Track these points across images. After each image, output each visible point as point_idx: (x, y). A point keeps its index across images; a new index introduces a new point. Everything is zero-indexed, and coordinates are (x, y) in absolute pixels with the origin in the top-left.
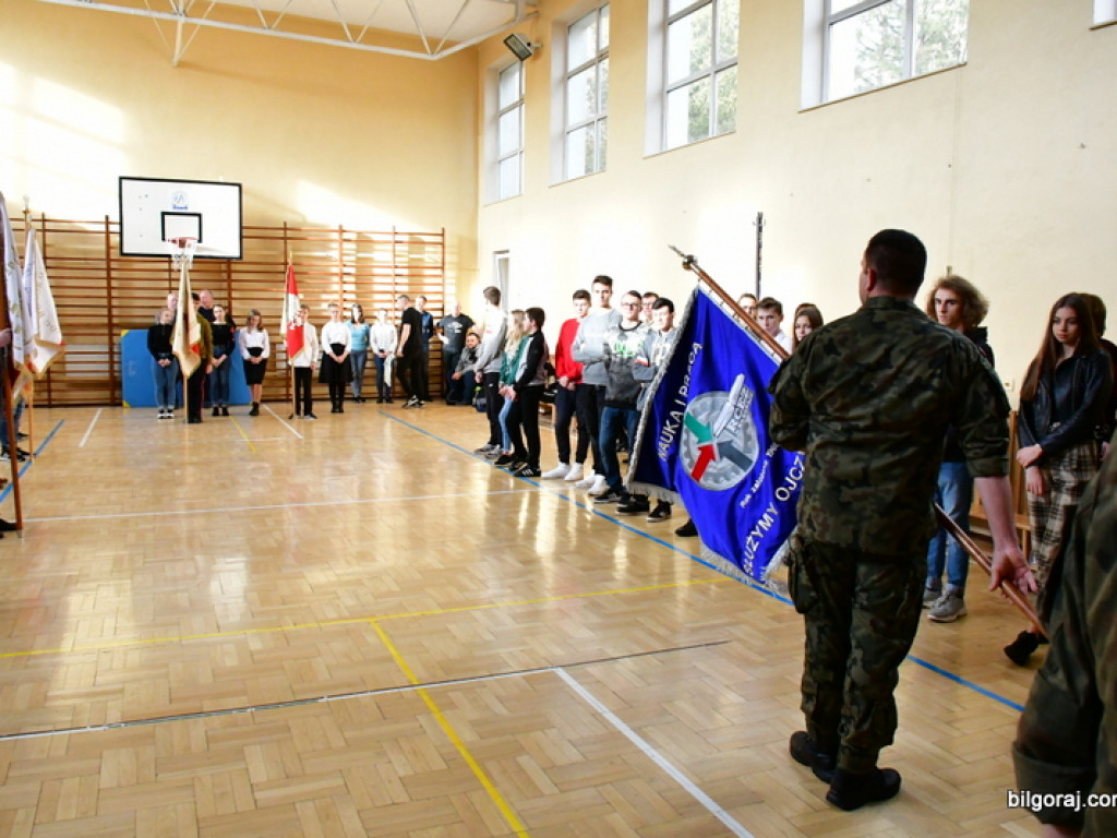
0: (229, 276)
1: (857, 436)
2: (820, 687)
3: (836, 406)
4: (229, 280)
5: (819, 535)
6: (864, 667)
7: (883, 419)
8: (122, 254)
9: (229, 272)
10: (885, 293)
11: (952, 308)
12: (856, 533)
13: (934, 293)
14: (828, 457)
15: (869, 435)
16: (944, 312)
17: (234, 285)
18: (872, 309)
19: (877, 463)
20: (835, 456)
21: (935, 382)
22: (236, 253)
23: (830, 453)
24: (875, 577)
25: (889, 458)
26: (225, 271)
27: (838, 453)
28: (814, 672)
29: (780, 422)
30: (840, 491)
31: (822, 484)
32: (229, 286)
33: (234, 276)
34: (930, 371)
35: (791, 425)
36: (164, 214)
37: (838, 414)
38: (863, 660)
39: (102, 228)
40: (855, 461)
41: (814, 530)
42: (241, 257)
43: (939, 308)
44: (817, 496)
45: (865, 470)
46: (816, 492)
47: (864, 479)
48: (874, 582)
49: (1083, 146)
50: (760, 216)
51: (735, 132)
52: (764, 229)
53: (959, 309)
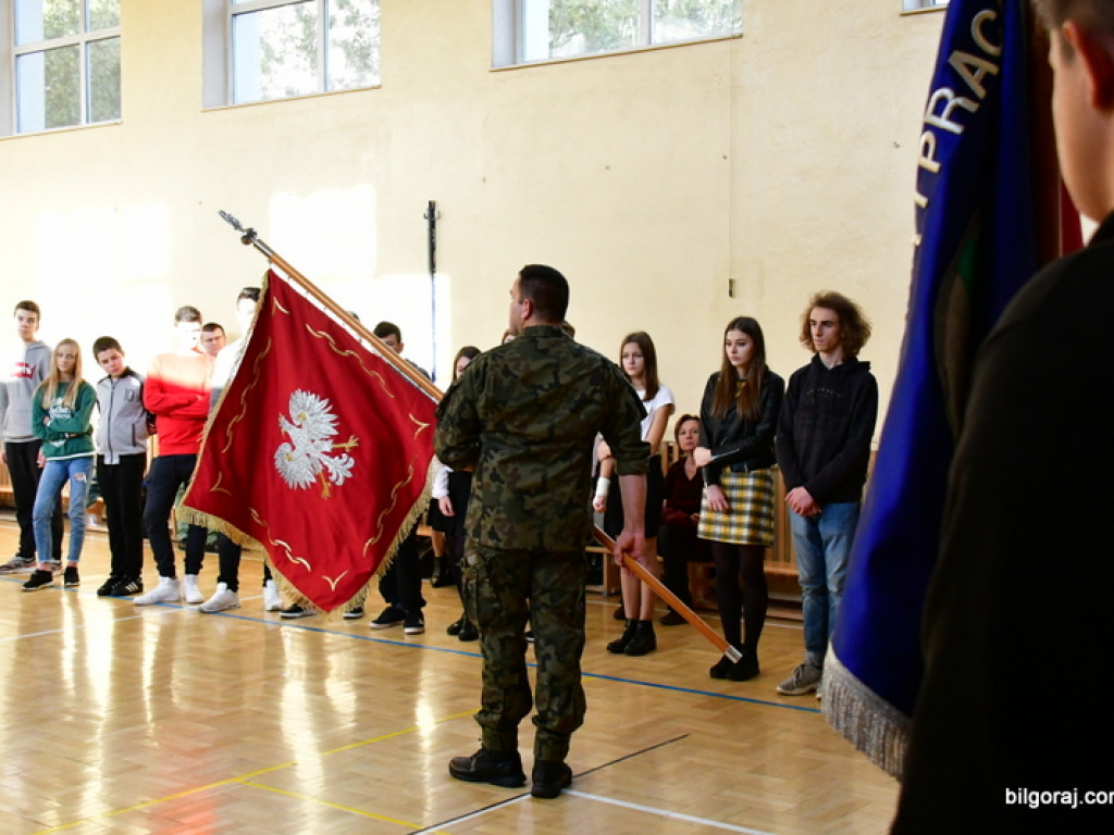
1: (534, 448)
2: (506, 693)
3: (516, 423)
5: (505, 545)
6: (558, 659)
7: (558, 432)
10: (543, 323)
11: (829, 331)
12: (540, 536)
13: (809, 313)
14: (509, 471)
15: (545, 447)
16: (819, 335)
18: (534, 338)
19: (552, 472)
20: (516, 470)
21: (597, 397)
23: (511, 467)
24: (556, 577)
25: (561, 466)
27: (517, 465)
28: (500, 680)
29: (454, 444)
30: (523, 500)
31: (506, 495)
34: (592, 388)
35: (463, 446)
37: (517, 430)
38: (557, 653)
40: (534, 472)
41: (499, 540)
43: (814, 330)
44: (502, 508)
45: (544, 480)
46: (499, 504)
47: (542, 487)
48: (555, 583)
49: (897, 146)
50: (432, 207)
51: (379, 87)
52: (438, 224)
53: (838, 334)
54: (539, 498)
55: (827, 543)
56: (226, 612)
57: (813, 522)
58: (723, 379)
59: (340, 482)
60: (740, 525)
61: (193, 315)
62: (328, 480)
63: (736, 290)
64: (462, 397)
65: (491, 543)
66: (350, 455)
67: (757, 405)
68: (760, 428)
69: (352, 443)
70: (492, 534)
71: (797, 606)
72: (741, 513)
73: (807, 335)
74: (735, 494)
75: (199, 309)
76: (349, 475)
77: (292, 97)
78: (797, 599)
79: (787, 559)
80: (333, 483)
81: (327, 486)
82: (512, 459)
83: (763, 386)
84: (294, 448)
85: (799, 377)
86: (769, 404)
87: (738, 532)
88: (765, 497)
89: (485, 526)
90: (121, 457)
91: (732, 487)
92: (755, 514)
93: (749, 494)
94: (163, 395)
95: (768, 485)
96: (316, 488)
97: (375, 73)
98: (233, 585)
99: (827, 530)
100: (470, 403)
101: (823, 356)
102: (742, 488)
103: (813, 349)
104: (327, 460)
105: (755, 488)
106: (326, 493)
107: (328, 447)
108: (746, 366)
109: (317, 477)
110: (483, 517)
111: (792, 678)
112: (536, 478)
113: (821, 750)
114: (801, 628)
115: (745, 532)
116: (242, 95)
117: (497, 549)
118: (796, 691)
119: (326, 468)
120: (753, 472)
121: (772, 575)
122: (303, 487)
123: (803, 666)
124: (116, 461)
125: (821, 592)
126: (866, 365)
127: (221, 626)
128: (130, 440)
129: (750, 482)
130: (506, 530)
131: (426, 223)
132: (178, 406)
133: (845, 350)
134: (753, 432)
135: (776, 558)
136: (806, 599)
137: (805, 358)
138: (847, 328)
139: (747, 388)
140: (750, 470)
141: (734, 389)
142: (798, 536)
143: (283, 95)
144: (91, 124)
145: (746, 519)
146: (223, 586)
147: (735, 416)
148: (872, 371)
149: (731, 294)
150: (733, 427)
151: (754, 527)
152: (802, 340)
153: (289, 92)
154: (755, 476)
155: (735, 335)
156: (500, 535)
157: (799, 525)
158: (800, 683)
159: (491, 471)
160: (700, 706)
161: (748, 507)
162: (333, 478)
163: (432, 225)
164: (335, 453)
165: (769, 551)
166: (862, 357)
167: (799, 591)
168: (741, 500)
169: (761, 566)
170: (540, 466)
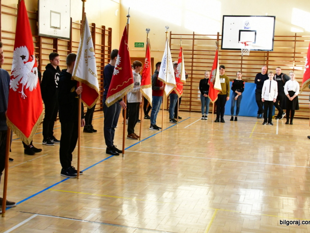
0: (268, 59)
4: (268, 60)
8: (222, 49)
9: (268, 56)
17: (269, 63)
22: (270, 48)
26: (266, 56)
32: (267, 63)
33: (270, 59)
36: (240, 31)
39: (216, 37)
42: (272, 50)
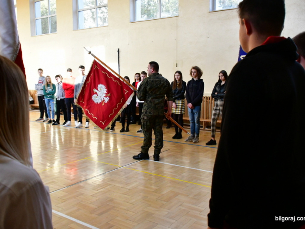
1: (157, 96)
6: (160, 135)
10: (156, 72)
11: (195, 74)
13: (191, 70)
16: (194, 74)
21: (167, 86)
23: (153, 100)
25: (161, 99)
31: (153, 105)
40: (157, 100)
41: (151, 114)
43: (192, 73)
44: (152, 108)
45: (159, 102)
47: (159, 103)
49: (208, 38)
50: (119, 49)
51: (108, 26)
52: (120, 53)
53: (197, 74)
54: (158, 105)
55: (195, 113)
56: (81, 128)
57: (192, 110)
58: (174, 83)
59: (106, 102)
60: (178, 110)
61: (70, 70)
62: (104, 102)
63: (178, 66)
64: (143, 87)
65: (150, 114)
66: (108, 97)
67: (181, 87)
68: (182, 92)
69: (109, 95)
70: (150, 113)
71: (189, 126)
72: (179, 108)
73: (191, 74)
74: (178, 104)
75: (72, 69)
76: (108, 101)
77: (90, 28)
78: (189, 124)
79: (187, 117)
80: (105, 102)
81: (103, 103)
82: (154, 98)
83: (182, 84)
84: (97, 95)
85: (189, 82)
86: (184, 87)
87: (178, 112)
88: (183, 105)
89: (148, 111)
90: (60, 99)
91: (177, 103)
92: (181, 108)
93: (180, 104)
94: (66, 86)
95: (184, 103)
96: (101, 103)
97: (107, 23)
98: (82, 123)
99: (194, 111)
100: (145, 88)
101: (194, 78)
102: (179, 103)
103: (192, 76)
104: (104, 98)
105: (181, 103)
106: (103, 104)
107: (105, 95)
108: (179, 80)
109: (102, 101)
110: (148, 110)
111: (188, 139)
112: (158, 101)
113: (194, 152)
114: (190, 130)
115: (180, 112)
116: (81, 27)
117: (151, 116)
118: (188, 141)
119: (104, 99)
120: (181, 100)
121: (184, 120)
122: (99, 103)
123: (190, 136)
124: (59, 100)
125: (194, 123)
126: (202, 80)
127: (79, 130)
128: (62, 96)
129: (180, 102)
130: (153, 112)
131: (117, 53)
132: (70, 88)
133: (198, 77)
134: (181, 93)
135: (185, 117)
136: (191, 124)
137: (190, 78)
138: (199, 73)
139: (179, 84)
140: (180, 100)
141: (177, 85)
142: (189, 112)
143: (88, 28)
144: (51, 33)
145: (180, 109)
146: (80, 123)
147: (177, 89)
148: (203, 81)
149: (176, 66)
150: (177, 92)
151: (181, 110)
152: (190, 75)
153: (90, 27)
154: (181, 101)
155: (177, 74)
156: (152, 113)
157: (189, 110)
158: (189, 140)
159: (150, 101)
160: (171, 144)
161: (180, 107)
162: (105, 101)
163: (119, 53)
164: (106, 96)
165: (184, 115)
166: (201, 78)
167: (189, 123)
168: (179, 106)
169: (182, 118)
170: (158, 99)
